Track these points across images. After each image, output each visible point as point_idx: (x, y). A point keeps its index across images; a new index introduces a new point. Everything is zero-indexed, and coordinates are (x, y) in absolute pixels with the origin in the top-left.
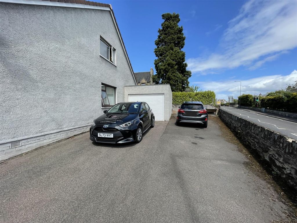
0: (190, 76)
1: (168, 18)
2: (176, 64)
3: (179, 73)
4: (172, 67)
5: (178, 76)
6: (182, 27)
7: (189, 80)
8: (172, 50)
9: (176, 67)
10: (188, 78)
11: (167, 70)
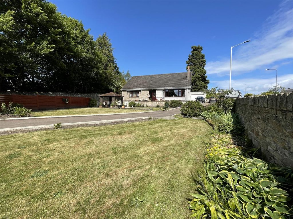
0: (209, 83)
1: (195, 49)
2: (201, 77)
3: (203, 81)
4: (199, 79)
5: (202, 84)
6: (204, 55)
7: (208, 85)
8: (198, 68)
9: (201, 79)
10: (207, 84)
11: (195, 80)
